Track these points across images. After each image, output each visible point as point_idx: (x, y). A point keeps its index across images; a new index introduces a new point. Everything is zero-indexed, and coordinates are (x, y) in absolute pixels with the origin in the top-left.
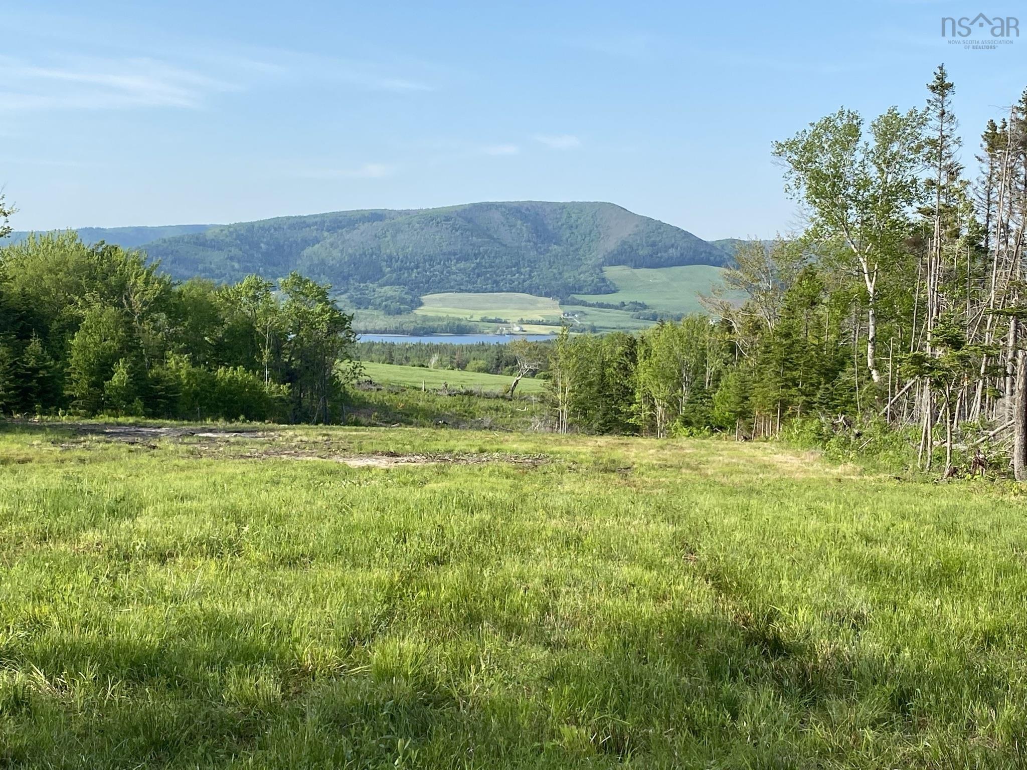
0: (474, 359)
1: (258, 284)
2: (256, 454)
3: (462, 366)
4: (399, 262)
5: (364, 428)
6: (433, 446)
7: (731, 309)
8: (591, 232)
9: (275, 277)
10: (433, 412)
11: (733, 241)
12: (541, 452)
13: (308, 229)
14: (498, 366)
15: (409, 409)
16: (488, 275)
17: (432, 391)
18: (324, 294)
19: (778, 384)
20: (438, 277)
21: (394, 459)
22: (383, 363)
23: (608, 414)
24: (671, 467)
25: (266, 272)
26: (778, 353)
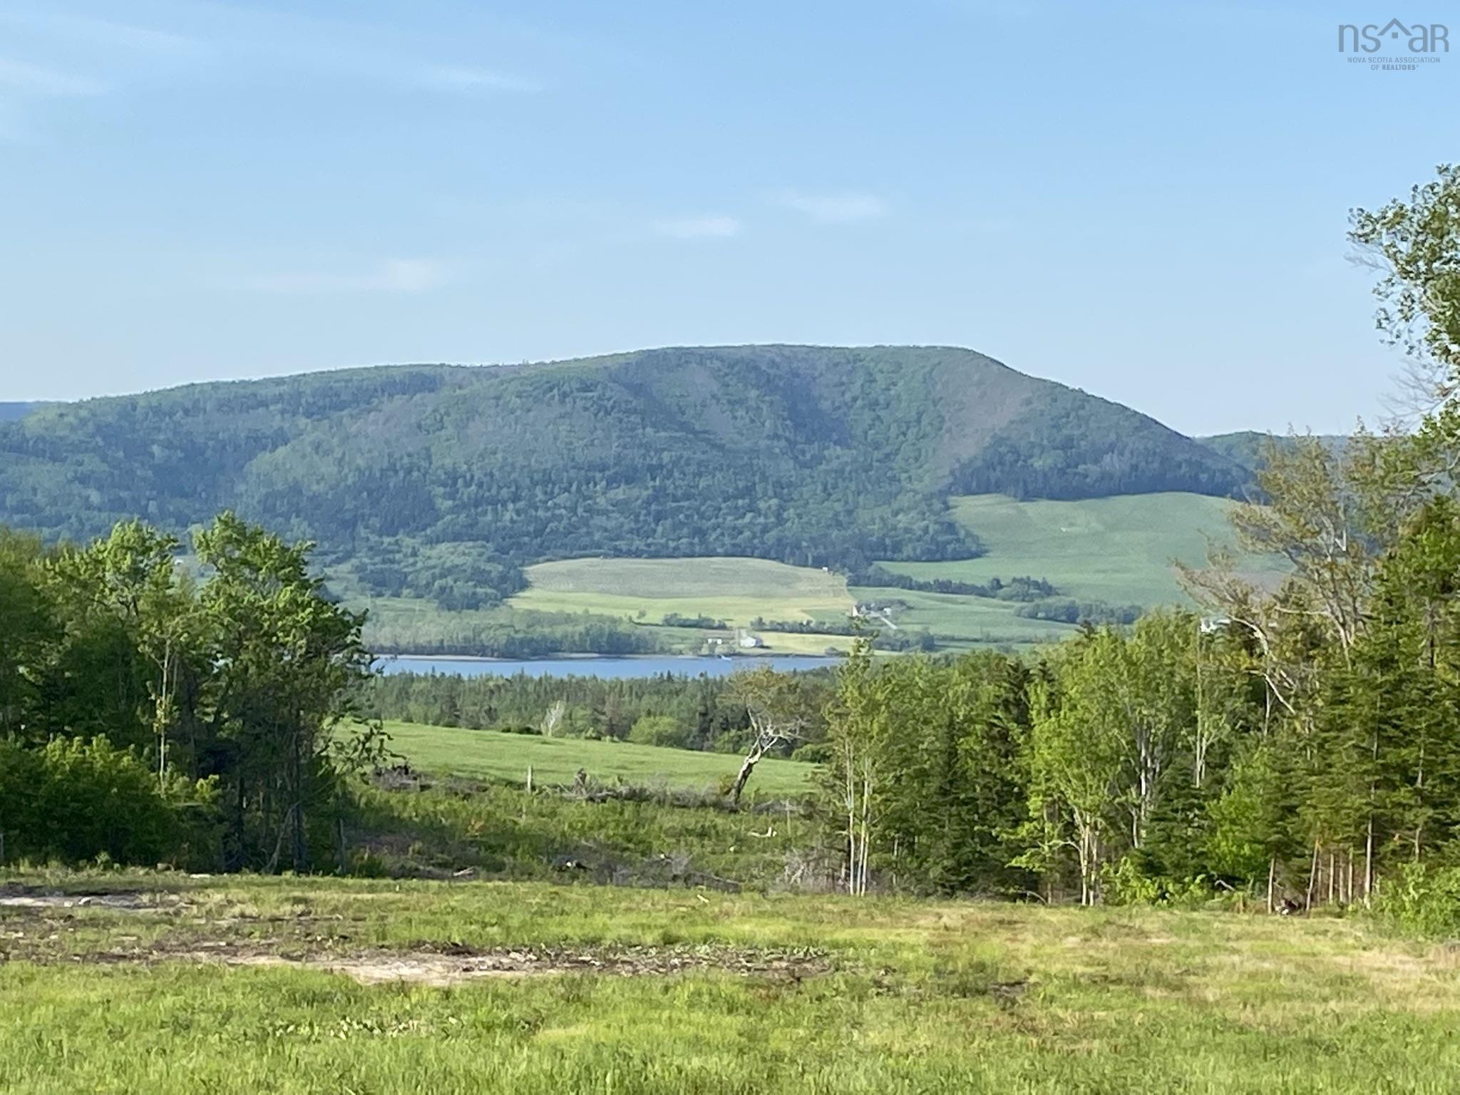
0: (649, 713)
1: (144, 540)
2: (137, 951)
3: (619, 731)
4: (473, 488)
5: (389, 881)
6: (553, 929)
7: (1252, 598)
8: (920, 415)
9: (184, 522)
10: (553, 841)
11: (1255, 437)
12: (811, 942)
13: (261, 410)
14: (704, 730)
15: (496, 835)
16: (681, 516)
17: (549, 790)
18: (296, 563)
19: (1367, 779)
20: (565, 522)
21: (461, 961)
22: (436, 724)
23: (964, 844)
24: (1119, 981)
25: (163, 514)
26: (1365, 702)
